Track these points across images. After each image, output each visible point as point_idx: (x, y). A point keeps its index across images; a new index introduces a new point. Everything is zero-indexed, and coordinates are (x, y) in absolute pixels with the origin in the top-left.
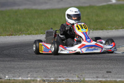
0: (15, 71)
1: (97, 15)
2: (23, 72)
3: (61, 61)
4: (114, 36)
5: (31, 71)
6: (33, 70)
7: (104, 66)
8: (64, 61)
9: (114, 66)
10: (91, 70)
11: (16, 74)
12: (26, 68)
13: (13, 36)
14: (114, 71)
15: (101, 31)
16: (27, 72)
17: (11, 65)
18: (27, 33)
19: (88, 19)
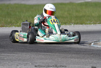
0: (5, 63)
1: (77, 11)
2: (12, 64)
3: (47, 54)
4: (92, 30)
5: (20, 63)
6: (21, 62)
7: (88, 61)
8: (50, 54)
9: (98, 61)
10: (76, 64)
11: (5, 66)
12: (15, 60)
13: (4, 27)
14: (99, 66)
15: (81, 25)
16: (16, 64)
17: (1, 56)
18: (17, 25)
19: (70, 14)
